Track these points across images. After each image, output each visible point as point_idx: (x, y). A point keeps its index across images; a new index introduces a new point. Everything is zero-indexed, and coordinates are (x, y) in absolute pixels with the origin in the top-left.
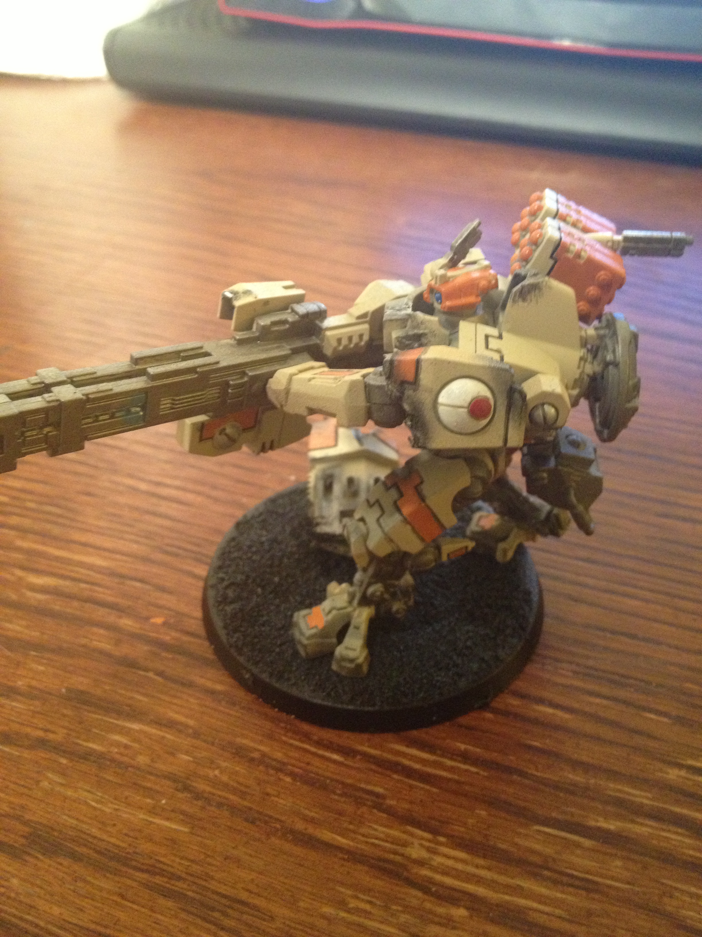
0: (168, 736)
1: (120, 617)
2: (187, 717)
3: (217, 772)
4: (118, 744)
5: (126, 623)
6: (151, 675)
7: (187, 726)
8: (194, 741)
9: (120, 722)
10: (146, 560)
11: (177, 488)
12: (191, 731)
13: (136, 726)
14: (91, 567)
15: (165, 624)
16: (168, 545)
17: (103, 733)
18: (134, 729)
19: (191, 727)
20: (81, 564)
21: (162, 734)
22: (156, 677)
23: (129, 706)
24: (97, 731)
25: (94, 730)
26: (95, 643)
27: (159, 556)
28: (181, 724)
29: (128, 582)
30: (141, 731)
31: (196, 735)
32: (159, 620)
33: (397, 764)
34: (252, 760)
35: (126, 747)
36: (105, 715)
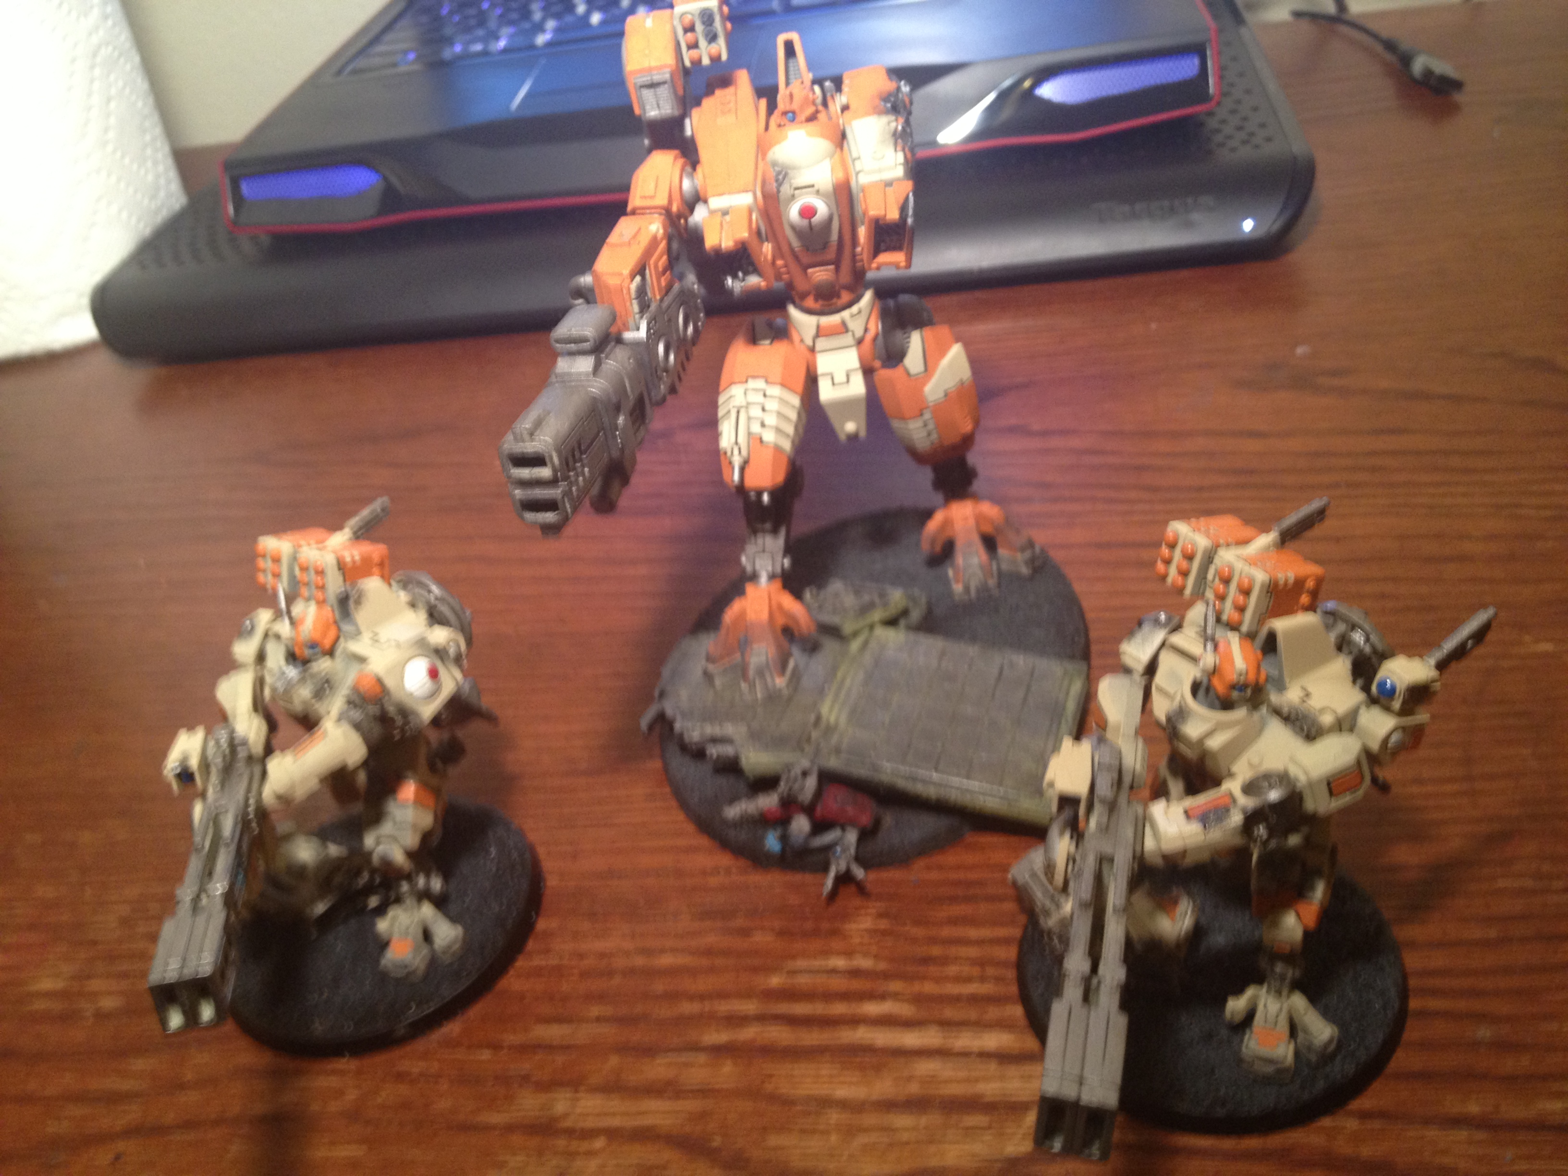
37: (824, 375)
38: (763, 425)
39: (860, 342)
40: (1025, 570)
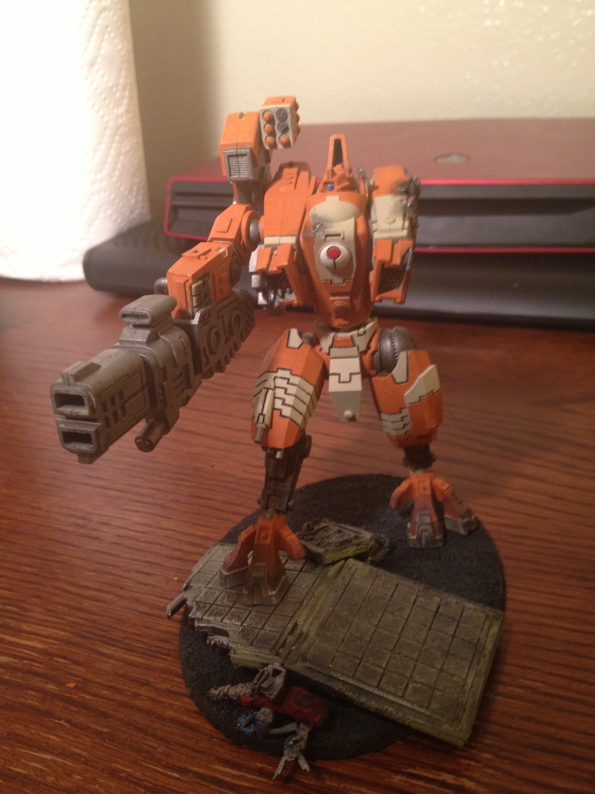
0: (69, 763)
1: (47, 683)
2: (81, 750)
3: (97, 787)
4: (35, 769)
5: (51, 687)
6: (62, 722)
7: (82, 756)
8: (85, 766)
9: (39, 755)
10: (69, 643)
11: (96, 590)
12: (83, 759)
13: (48, 757)
14: (32, 649)
15: (75, 687)
16: (85, 631)
17: (27, 762)
18: (48, 759)
19: (84, 757)
20: (26, 647)
21: (64, 761)
22: (66, 724)
23: (46, 743)
24: (24, 761)
25: (22, 760)
26: (29, 701)
27: (78, 640)
28: (78, 755)
29: (56, 659)
30: (52, 760)
31: (86, 762)
32: (72, 685)
33: (215, 778)
34: (120, 778)
35: (41, 770)
36: (29, 750)
37: (333, 374)
38: (284, 403)
39: (362, 354)
40: (462, 532)
